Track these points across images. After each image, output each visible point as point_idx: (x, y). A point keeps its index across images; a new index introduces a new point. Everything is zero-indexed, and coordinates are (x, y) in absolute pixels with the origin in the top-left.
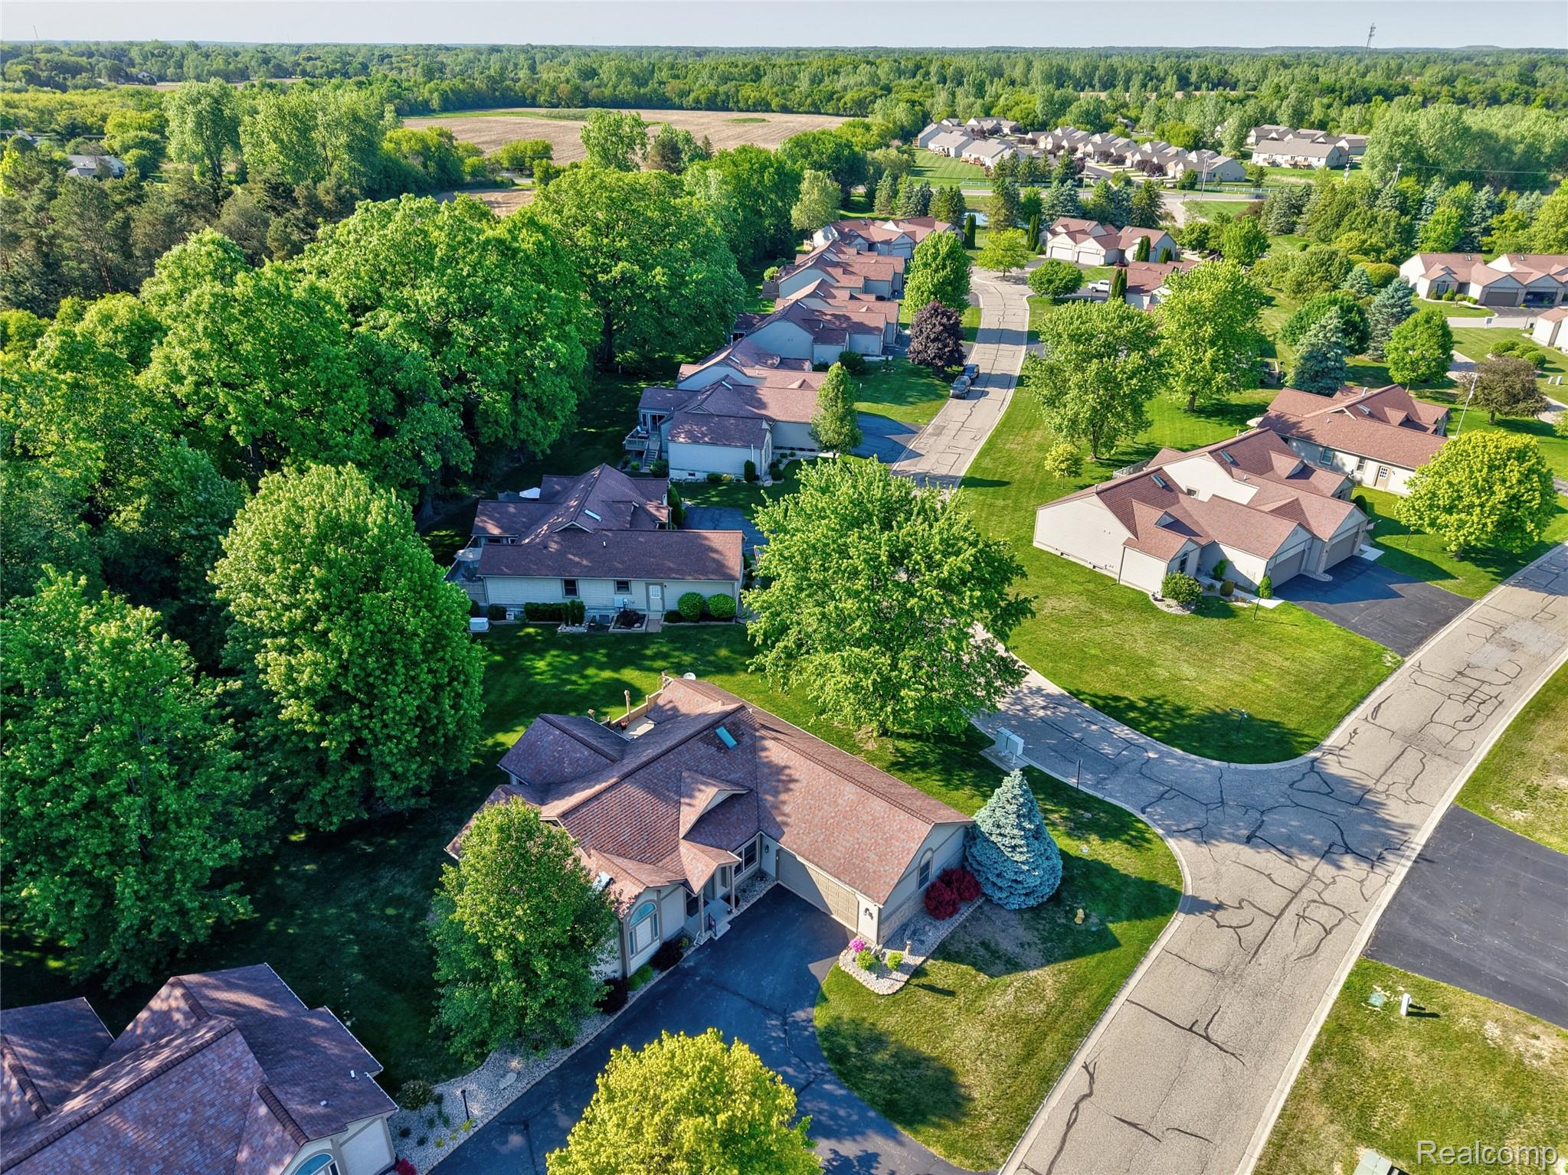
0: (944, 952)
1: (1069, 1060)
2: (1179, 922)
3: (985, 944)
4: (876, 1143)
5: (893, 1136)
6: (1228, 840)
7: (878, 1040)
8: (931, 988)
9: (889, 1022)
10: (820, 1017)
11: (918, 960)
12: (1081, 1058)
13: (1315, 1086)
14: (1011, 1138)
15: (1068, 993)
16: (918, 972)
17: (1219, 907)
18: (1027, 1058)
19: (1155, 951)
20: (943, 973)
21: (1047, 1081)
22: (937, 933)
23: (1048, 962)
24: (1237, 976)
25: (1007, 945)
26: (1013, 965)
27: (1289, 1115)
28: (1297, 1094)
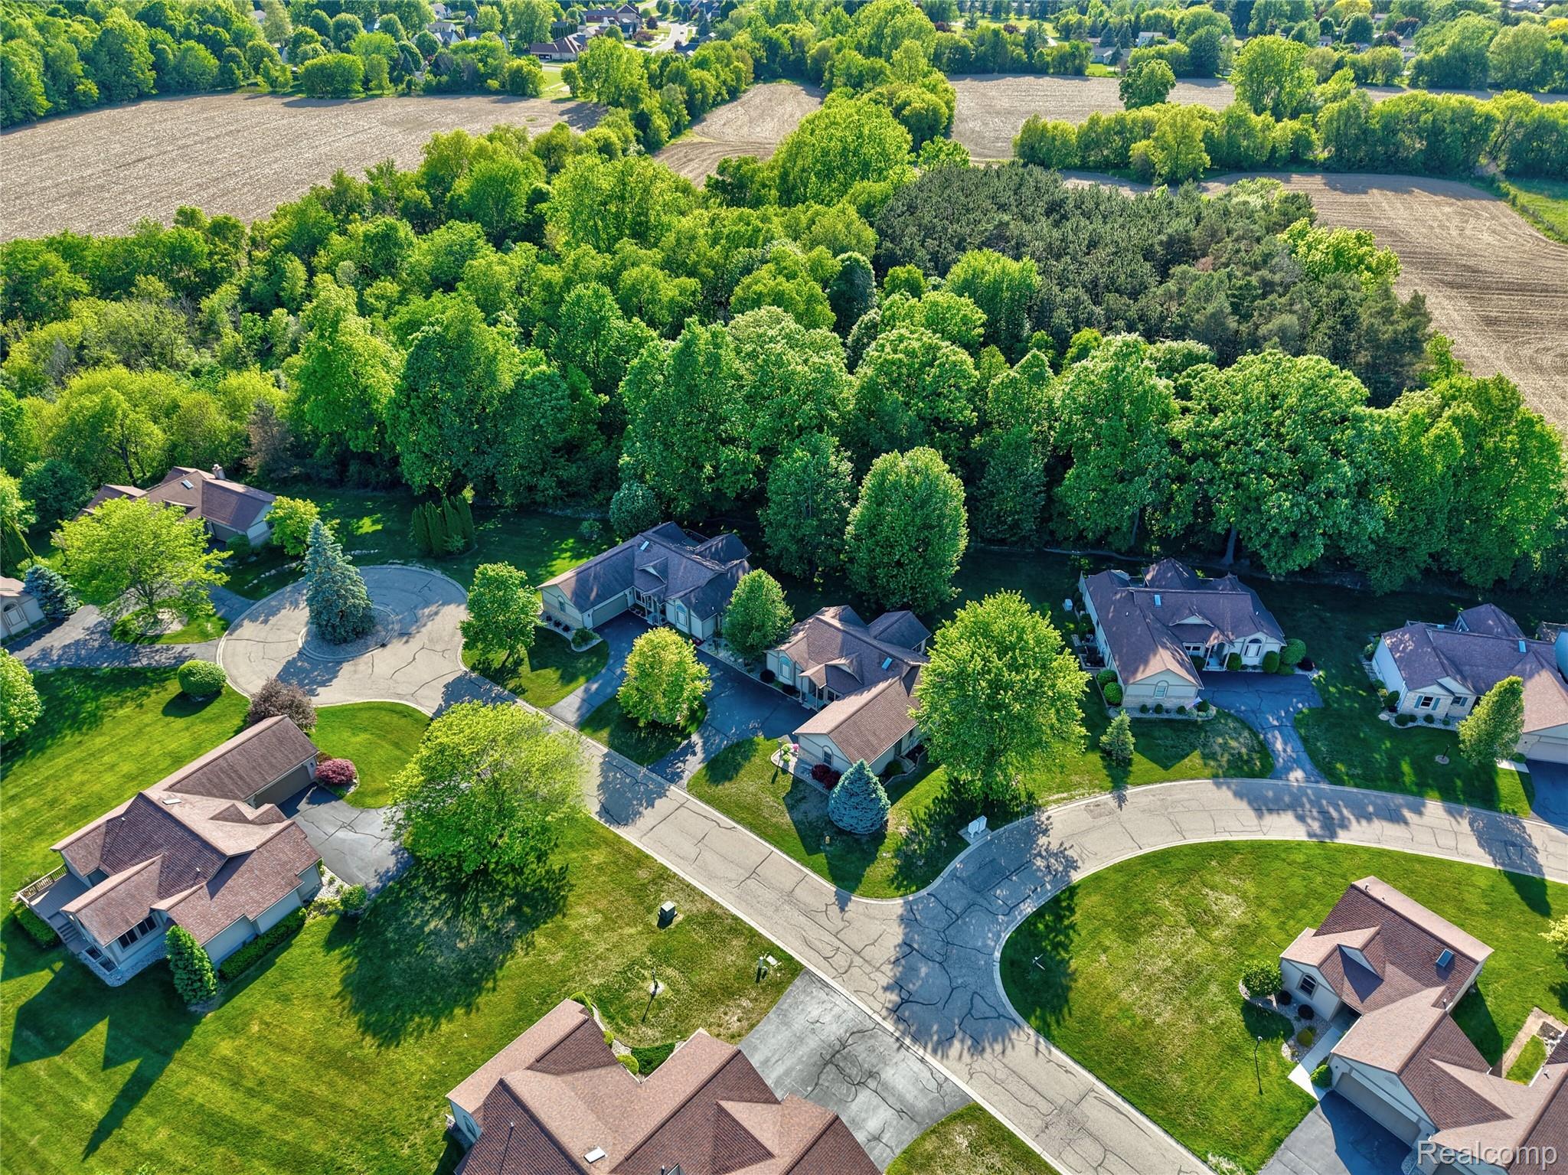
0: (797, 782)
1: (738, 822)
2: (832, 888)
3: (804, 798)
4: (700, 755)
5: (703, 761)
6: (906, 935)
7: (747, 758)
8: (776, 775)
9: (757, 760)
10: (760, 738)
11: (791, 770)
12: (739, 827)
13: (718, 911)
14: (700, 797)
15: (776, 826)
16: (785, 771)
17: (842, 909)
18: (737, 806)
19: (806, 870)
20: (786, 782)
21: (727, 812)
22: (807, 777)
23: (795, 823)
24: (790, 902)
25: (803, 806)
26: (791, 808)
27: (703, 895)
28: (713, 902)
